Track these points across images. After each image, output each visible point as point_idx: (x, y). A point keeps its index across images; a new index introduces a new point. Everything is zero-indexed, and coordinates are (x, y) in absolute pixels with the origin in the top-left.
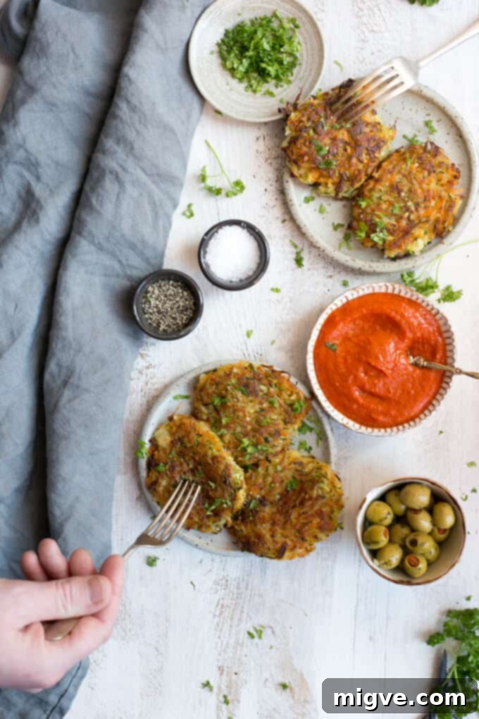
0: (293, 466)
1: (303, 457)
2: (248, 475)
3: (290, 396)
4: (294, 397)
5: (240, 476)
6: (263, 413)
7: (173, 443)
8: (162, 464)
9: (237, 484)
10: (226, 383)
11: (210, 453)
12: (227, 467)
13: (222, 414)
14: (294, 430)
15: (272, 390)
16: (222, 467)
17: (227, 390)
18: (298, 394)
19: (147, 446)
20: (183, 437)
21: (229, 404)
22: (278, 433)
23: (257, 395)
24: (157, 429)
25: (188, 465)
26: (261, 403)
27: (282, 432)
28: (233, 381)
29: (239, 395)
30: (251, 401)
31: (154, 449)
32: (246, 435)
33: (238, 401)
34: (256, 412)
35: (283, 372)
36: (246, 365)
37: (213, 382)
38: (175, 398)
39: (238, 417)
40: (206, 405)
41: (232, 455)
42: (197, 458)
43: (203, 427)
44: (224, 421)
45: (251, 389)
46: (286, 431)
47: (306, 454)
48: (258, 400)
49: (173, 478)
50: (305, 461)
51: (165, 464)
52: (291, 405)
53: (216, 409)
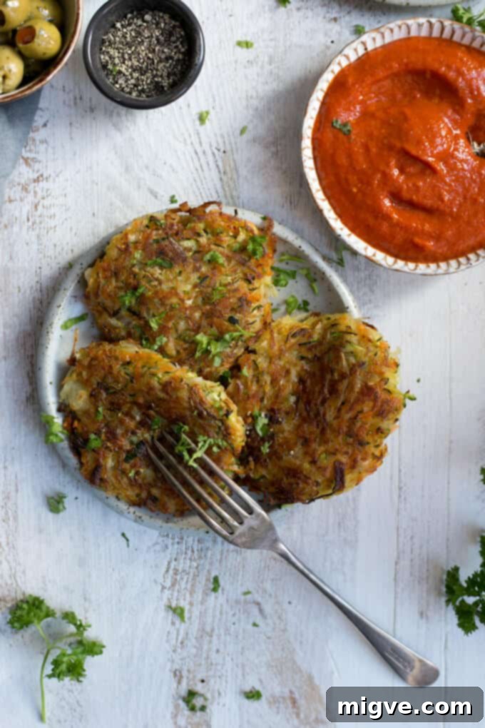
0: (293, 341)
1: (302, 321)
2: (230, 388)
3: (235, 236)
4: (242, 236)
5: (219, 395)
6: (207, 282)
7: (93, 396)
8: (92, 436)
9: (220, 408)
10: (127, 263)
11: (155, 382)
12: (192, 389)
13: (145, 314)
14: (267, 286)
15: (203, 240)
16: (184, 394)
17: (135, 275)
18: (246, 228)
19: (58, 420)
20: (104, 378)
21: (150, 294)
22: (243, 303)
23: (185, 260)
24: (60, 387)
25: (133, 418)
26: (196, 269)
27: (249, 296)
28: (138, 255)
29: (157, 272)
30: (180, 273)
31: (70, 419)
32: (197, 330)
33: (160, 282)
34: (195, 286)
35: (207, 204)
36: (146, 222)
37: (108, 274)
38: (65, 327)
39: (172, 308)
40: (115, 314)
41: (192, 368)
42: (141, 400)
43: (129, 349)
44: (154, 325)
45: (171, 254)
46: (254, 293)
47: (303, 315)
48: (190, 269)
49: (121, 448)
50: (306, 325)
51: (98, 433)
52: (243, 249)
53: (133, 312)
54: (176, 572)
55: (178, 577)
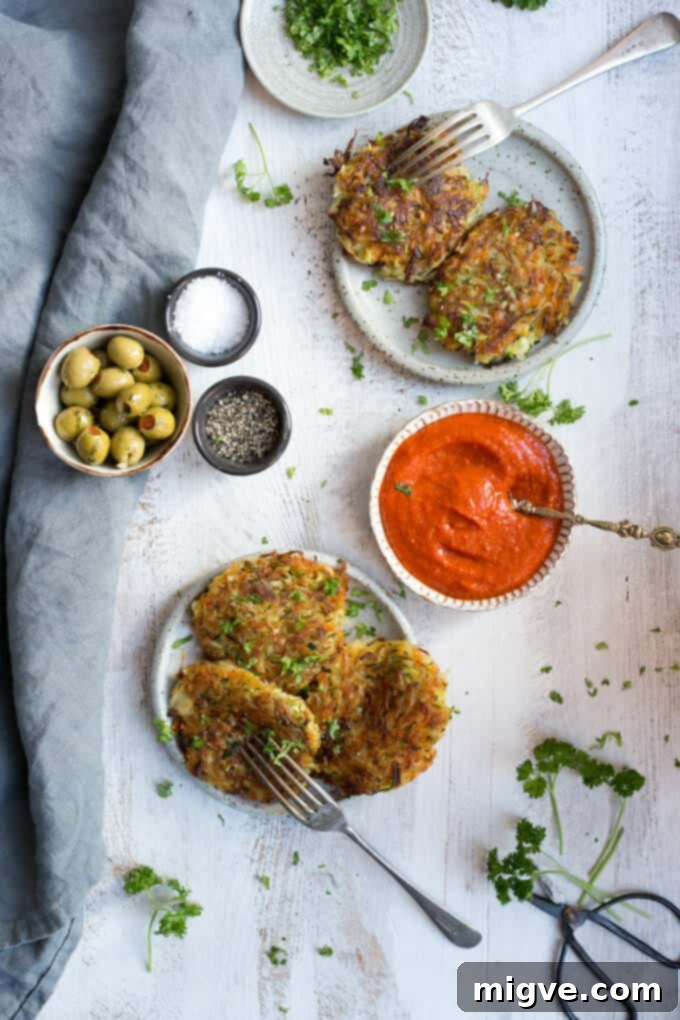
0: (360, 663)
1: (369, 645)
2: (309, 700)
3: (315, 577)
4: (320, 578)
5: (300, 707)
6: (290, 615)
7: (197, 705)
8: (196, 738)
9: (300, 719)
10: (226, 599)
11: (248, 696)
12: (278, 703)
13: (240, 640)
14: (340, 617)
15: (289, 581)
16: (271, 707)
17: (233, 609)
18: (323, 570)
19: (168, 723)
20: (207, 691)
21: (244, 624)
22: (321, 632)
23: (273, 597)
24: (170, 696)
25: (229, 723)
26: (283, 604)
27: (326, 626)
28: (235, 593)
29: (251, 606)
30: (269, 607)
31: (177, 723)
32: (283, 653)
33: (253, 614)
34: (282, 618)
35: (291, 553)
36: (242, 566)
37: (211, 607)
38: (175, 646)
39: (262, 635)
40: (216, 638)
41: (278, 684)
42: (236, 710)
43: (227, 668)
44: (248, 648)
45: (262, 592)
46: (330, 624)
47: (371, 639)
48: (277, 603)
49: (219, 747)
50: (372, 649)
51: (201, 735)
52: (321, 588)
53: (230, 637)
54: (263, 847)
55: (265, 852)
